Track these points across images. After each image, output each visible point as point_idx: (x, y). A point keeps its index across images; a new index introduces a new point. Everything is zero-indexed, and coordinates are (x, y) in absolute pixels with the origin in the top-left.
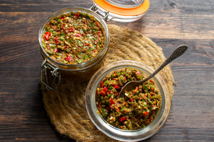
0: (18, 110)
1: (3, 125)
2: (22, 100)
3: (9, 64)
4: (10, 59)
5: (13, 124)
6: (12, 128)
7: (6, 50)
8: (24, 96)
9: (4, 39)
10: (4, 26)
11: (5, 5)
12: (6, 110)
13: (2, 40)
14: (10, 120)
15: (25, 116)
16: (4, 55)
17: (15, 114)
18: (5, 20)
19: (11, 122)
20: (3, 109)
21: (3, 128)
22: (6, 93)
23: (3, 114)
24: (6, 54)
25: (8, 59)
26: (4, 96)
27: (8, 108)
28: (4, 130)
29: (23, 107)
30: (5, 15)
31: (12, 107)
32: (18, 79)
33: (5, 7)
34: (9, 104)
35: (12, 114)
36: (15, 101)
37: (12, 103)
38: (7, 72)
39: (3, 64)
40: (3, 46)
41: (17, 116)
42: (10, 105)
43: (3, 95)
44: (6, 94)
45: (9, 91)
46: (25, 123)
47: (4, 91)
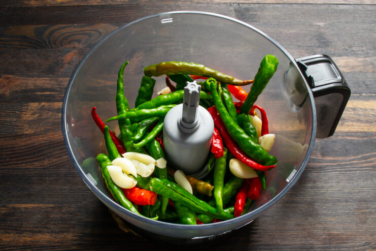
0: (67, 226)
2: (71, 213)
3: (54, 168)
4: (56, 162)
5: (60, 244)
6: (59, 249)
7: (49, 150)
8: (73, 209)
9: (47, 137)
10: (47, 120)
11: (48, 93)
12: (52, 227)
13: (45, 138)
14: (56, 240)
15: (76, 235)
16: (48, 158)
17: (63, 232)
18: (48, 113)
19: (58, 242)
20: (47, 225)
22: (51, 206)
23: (48, 233)
24: (50, 156)
25: (53, 163)
27: (54, 224)
29: (73, 222)
30: (48, 106)
31: (59, 223)
32: (65, 187)
33: (48, 95)
34: (54, 219)
35: (59, 232)
36: (62, 215)
37: (59, 218)
38: (51, 178)
39: (47, 168)
40: (46, 146)
41: (66, 234)
42: (56, 220)
43: (48, 207)
44: (50, 207)
45: (54, 203)
46: (76, 243)
47: (49, 203)
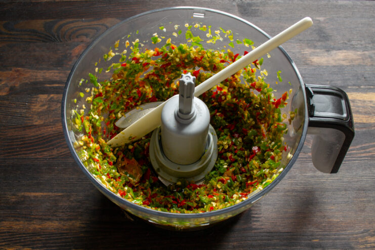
0: (75, 214)
1: (56, 234)
2: (79, 202)
3: (62, 158)
4: (64, 152)
5: (68, 231)
6: (67, 237)
7: (58, 141)
8: (81, 198)
9: (56, 128)
10: (56, 112)
11: (57, 85)
12: (60, 215)
13: (54, 129)
14: (65, 228)
15: (84, 222)
16: (57, 148)
17: (71, 220)
18: (57, 104)
19: (66, 230)
20: (56, 213)
21: (57, 237)
22: (60, 194)
23: (57, 220)
24: (59, 146)
25: (61, 153)
26: (57, 198)
27: (62, 212)
28: (57, 239)
29: (81, 210)
30: (57, 98)
31: (68, 211)
32: (74, 176)
33: (57, 88)
34: (63, 207)
35: (67, 220)
36: (70, 203)
37: (67, 206)
38: (60, 168)
39: (56, 158)
40: (55, 136)
41: (73, 221)
42: (64, 208)
43: (57, 196)
44: (59, 196)
45: (62, 192)
46: (84, 230)
47: (58, 191)
